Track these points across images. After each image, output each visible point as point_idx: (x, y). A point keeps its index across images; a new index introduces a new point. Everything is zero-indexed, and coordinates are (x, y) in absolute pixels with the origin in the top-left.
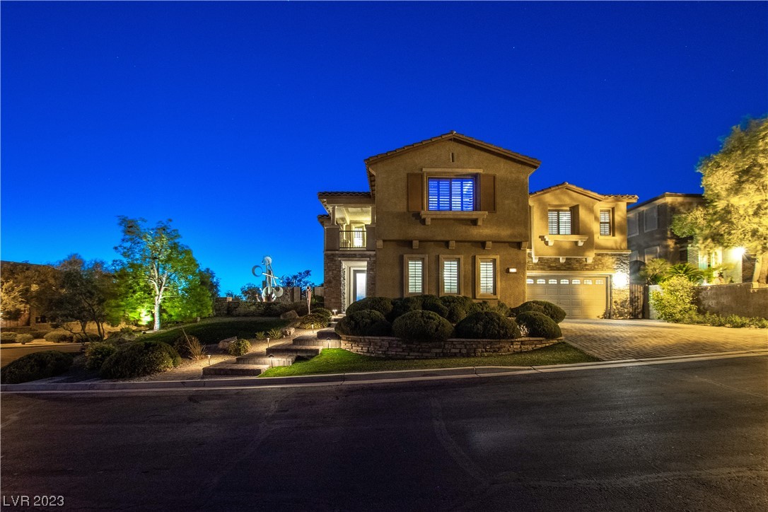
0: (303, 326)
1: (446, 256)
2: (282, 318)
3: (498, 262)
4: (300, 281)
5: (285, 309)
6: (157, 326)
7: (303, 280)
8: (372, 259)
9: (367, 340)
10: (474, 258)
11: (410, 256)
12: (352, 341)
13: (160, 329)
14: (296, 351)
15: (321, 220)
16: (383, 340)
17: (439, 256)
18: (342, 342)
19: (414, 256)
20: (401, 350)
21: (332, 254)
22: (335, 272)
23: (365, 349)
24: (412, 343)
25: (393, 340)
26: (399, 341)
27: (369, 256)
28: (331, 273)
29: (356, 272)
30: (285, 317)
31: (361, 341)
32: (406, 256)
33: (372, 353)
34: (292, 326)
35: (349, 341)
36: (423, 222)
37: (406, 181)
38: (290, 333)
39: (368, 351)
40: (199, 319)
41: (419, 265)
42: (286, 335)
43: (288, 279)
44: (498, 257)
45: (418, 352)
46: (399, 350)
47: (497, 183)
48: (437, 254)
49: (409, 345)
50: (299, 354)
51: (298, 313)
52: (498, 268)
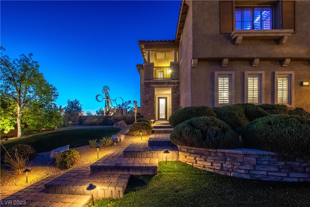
0: (132, 133)
1: (250, 72)
2: (114, 126)
3: (293, 77)
4: (126, 106)
5: (117, 120)
6: (19, 133)
7: (128, 106)
8: (176, 85)
9: (220, 154)
10: (273, 74)
11: (220, 72)
12: (195, 153)
13: (22, 136)
14: (128, 169)
15: (139, 67)
16: (246, 155)
17: (244, 73)
18: (180, 153)
19: (224, 72)
20: (276, 170)
21: (149, 83)
22: (150, 94)
23: (217, 166)
24: (294, 160)
25: (264, 156)
26: (273, 157)
27: (174, 83)
28: (147, 96)
29: (159, 98)
30: (116, 125)
31: (210, 155)
32: (216, 73)
33: (228, 171)
34: (122, 133)
35: (190, 153)
36: (233, 41)
37: (219, 7)
38: (120, 140)
39: (222, 168)
40: (56, 128)
41: (226, 80)
42: (117, 142)
43: (119, 105)
44: (293, 73)
45: (304, 172)
46: (273, 169)
47: (297, 7)
48: (243, 71)
49: (288, 163)
50: (131, 173)
51: (126, 122)
52: (293, 82)
